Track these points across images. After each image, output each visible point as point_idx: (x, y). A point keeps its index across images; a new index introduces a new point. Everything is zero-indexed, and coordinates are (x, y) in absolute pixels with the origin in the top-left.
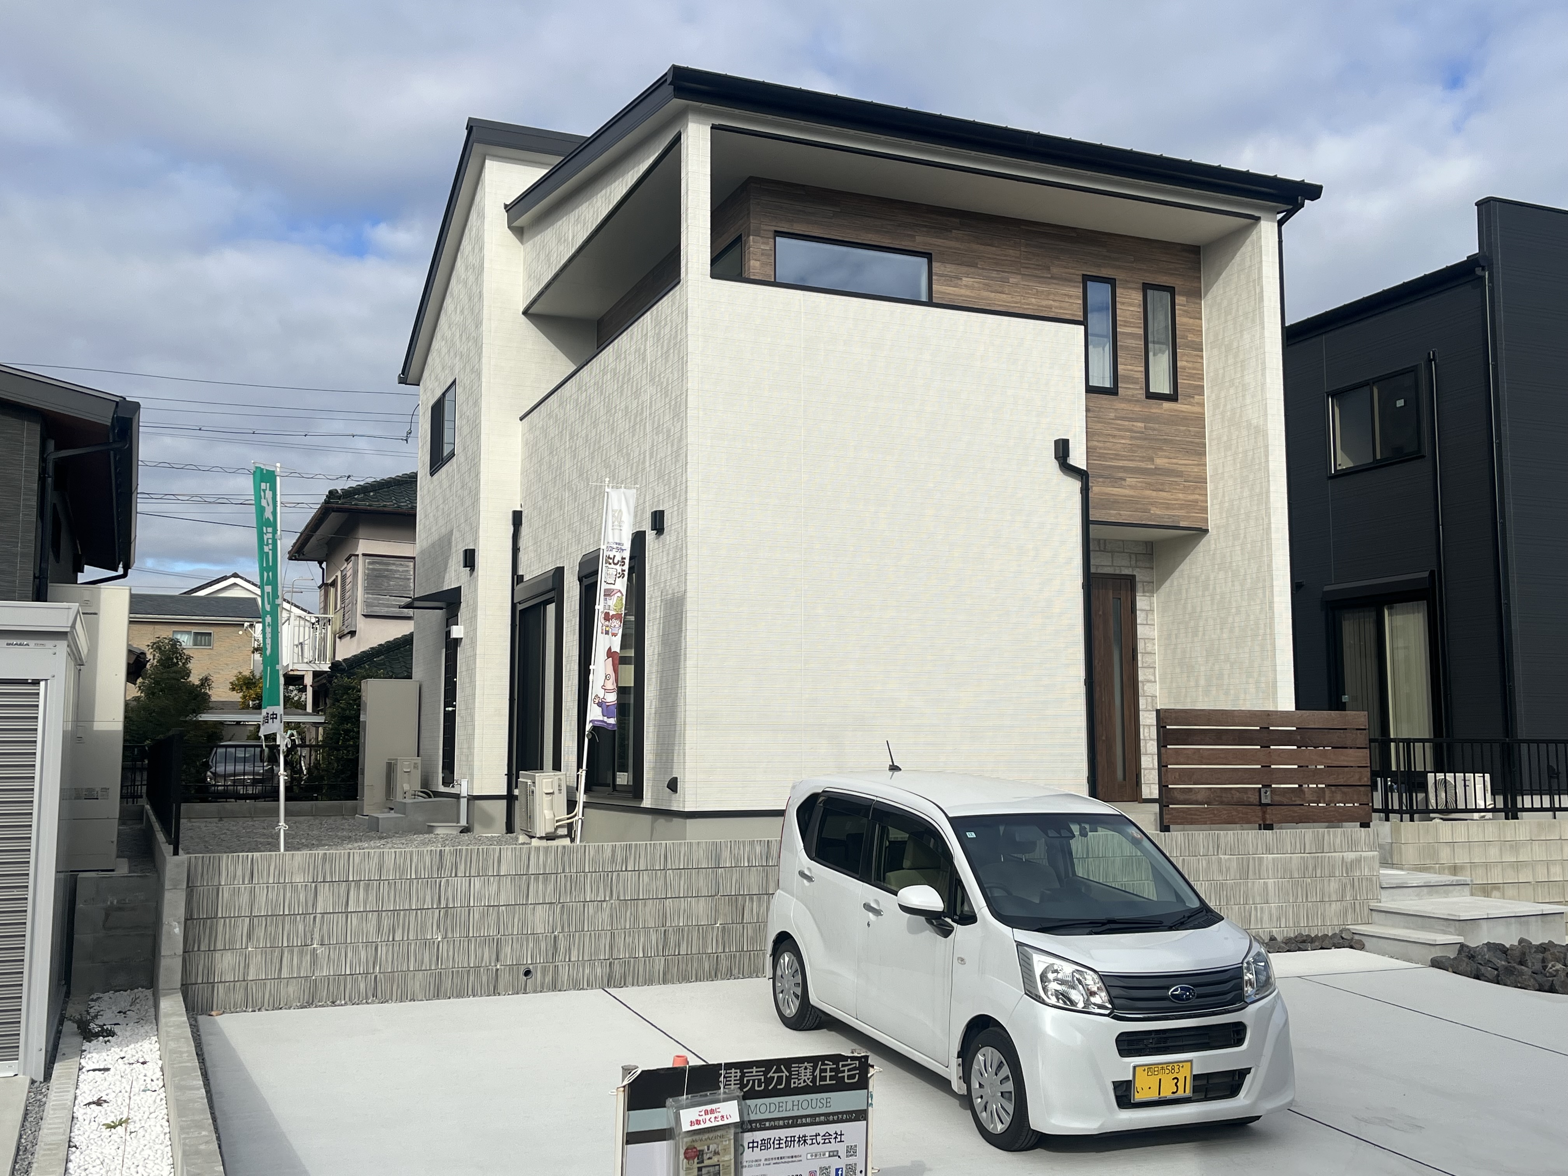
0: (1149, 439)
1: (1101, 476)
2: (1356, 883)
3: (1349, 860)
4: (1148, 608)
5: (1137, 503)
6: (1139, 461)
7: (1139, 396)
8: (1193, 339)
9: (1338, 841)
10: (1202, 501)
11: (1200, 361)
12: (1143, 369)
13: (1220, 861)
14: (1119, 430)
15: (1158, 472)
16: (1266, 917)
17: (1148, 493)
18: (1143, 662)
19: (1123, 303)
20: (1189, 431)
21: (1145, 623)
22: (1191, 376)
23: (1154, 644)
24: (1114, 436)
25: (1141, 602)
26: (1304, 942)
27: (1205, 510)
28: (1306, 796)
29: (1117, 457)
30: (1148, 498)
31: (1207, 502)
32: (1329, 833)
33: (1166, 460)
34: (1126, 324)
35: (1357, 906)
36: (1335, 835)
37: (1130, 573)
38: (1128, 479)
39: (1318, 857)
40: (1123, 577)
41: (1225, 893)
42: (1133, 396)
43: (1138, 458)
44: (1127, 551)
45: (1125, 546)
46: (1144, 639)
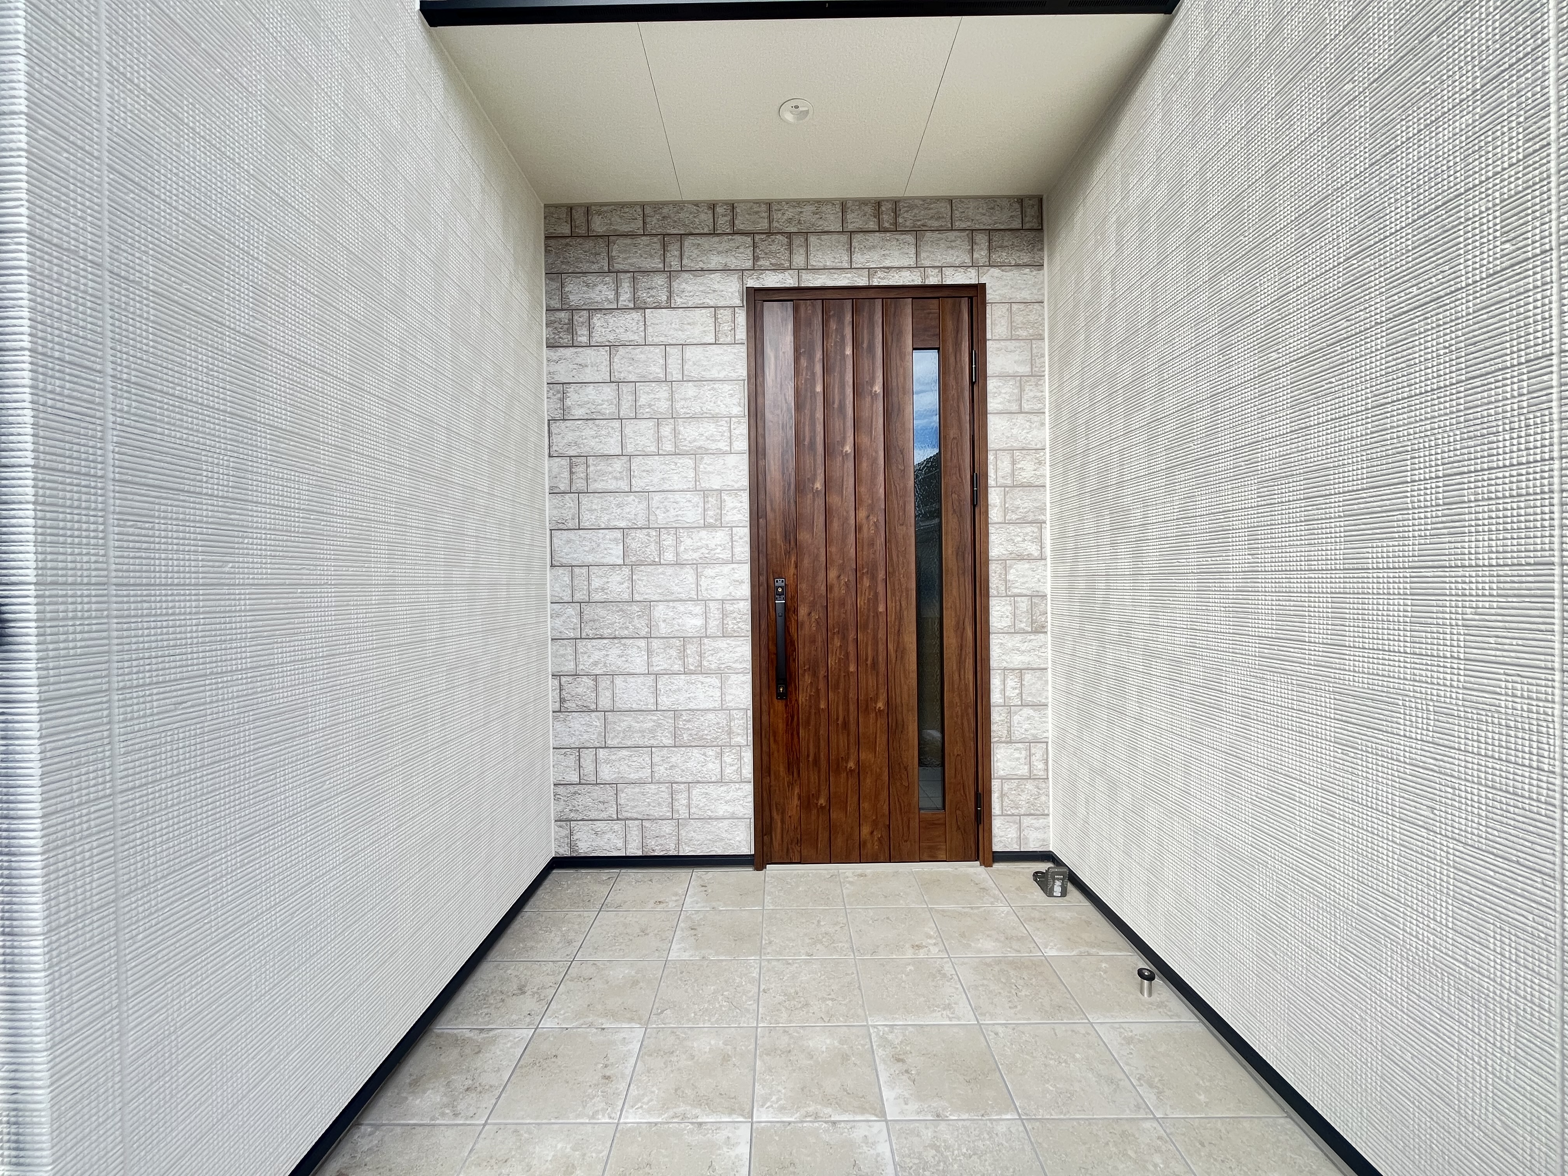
4: (1025, 369)
18: (1005, 511)
21: (1014, 407)
25: (1002, 354)
37: (974, 281)
40: (950, 292)
44: (963, 226)
45: (957, 214)
46: (1012, 450)
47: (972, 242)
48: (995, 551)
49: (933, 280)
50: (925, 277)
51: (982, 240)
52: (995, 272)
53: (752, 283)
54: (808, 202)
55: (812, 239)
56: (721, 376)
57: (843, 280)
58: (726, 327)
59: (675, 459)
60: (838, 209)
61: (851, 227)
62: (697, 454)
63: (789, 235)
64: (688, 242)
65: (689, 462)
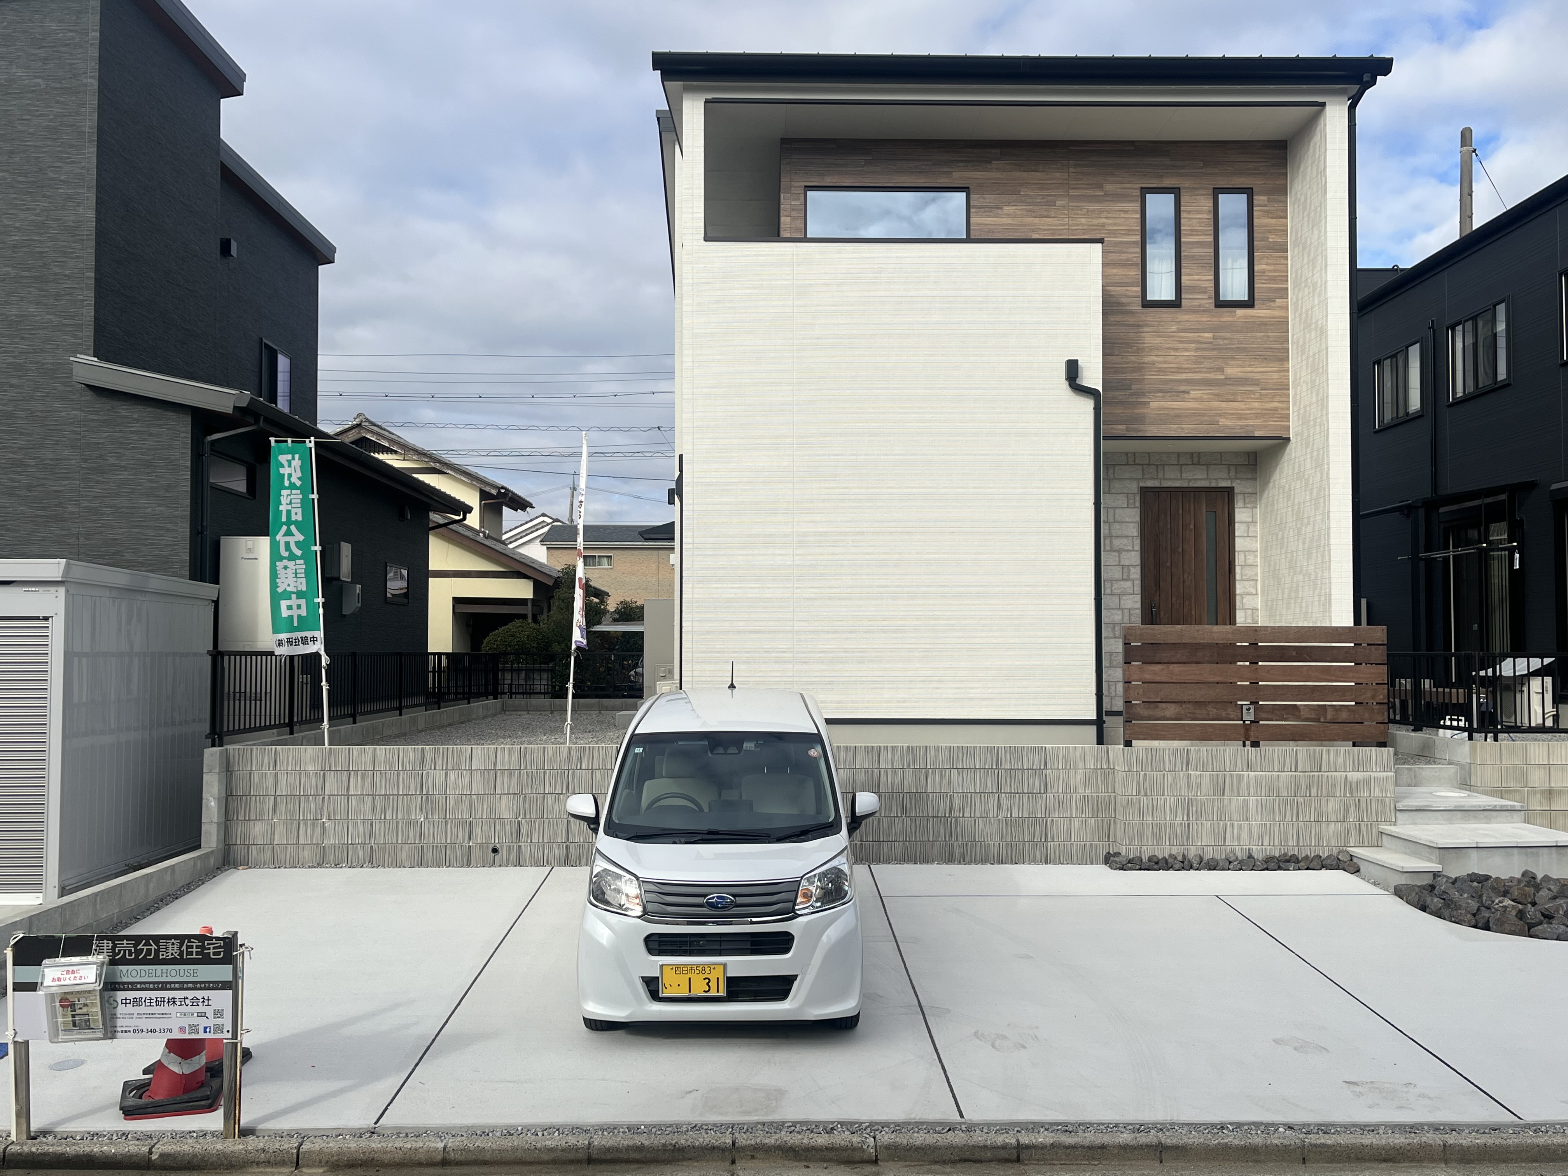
0: (1218, 349)
1: (1161, 391)
2: (1363, 805)
3: (1355, 780)
4: (1250, 520)
5: (1203, 415)
6: (1205, 372)
7: (1207, 306)
8: (1275, 240)
9: (1340, 760)
10: (1282, 409)
11: (1283, 262)
12: (1212, 277)
13: (1189, 776)
14: (1182, 342)
15: (1229, 382)
16: (1245, 834)
17: (1216, 404)
18: (1242, 576)
19: (1189, 212)
20: (1268, 337)
21: (1246, 534)
22: (1273, 279)
23: (1256, 556)
24: (1176, 349)
25: (1241, 515)
26: (1288, 861)
27: (1287, 418)
28: (1302, 713)
29: (1180, 370)
30: (1215, 410)
31: (1288, 409)
32: (1328, 752)
33: (1240, 369)
34: (1193, 232)
35: (1364, 828)
36: (1336, 754)
37: (1229, 485)
38: (1192, 392)
39: (1313, 776)
40: (1220, 490)
41: (1194, 809)
42: (1200, 306)
43: (1204, 370)
44: (1226, 463)
45: (1223, 458)
46: (1244, 551)
47: (1229, 470)
48: (1238, 592)
49: (1214, 485)
50: (1210, 484)
51: (1233, 468)
52: (1238, 481)
53: (1142, 485)
54: (1164, 453)
55: (1166, 467)
56: (1130, 520)
57: (1177, 484)
58: (1131, 501)
59: (1110, 553)
60: (1176, 455)
61: (1181, 463)
62: (1120, 551)
63: (1157, 466)
64: (1117, 468)
65: (1116, 554)
